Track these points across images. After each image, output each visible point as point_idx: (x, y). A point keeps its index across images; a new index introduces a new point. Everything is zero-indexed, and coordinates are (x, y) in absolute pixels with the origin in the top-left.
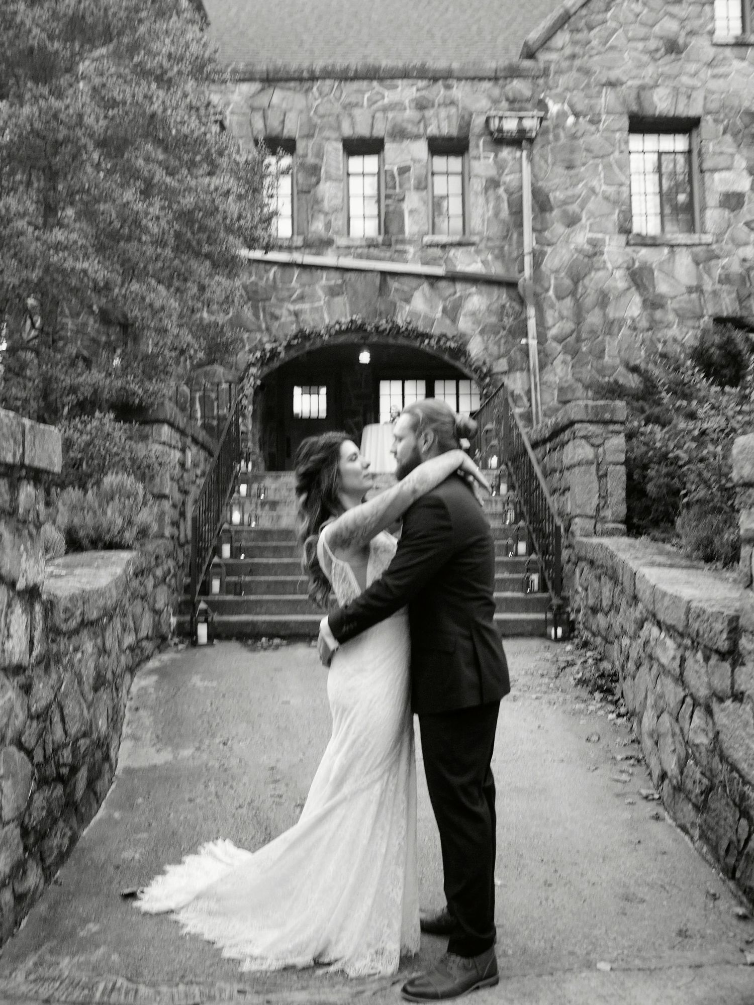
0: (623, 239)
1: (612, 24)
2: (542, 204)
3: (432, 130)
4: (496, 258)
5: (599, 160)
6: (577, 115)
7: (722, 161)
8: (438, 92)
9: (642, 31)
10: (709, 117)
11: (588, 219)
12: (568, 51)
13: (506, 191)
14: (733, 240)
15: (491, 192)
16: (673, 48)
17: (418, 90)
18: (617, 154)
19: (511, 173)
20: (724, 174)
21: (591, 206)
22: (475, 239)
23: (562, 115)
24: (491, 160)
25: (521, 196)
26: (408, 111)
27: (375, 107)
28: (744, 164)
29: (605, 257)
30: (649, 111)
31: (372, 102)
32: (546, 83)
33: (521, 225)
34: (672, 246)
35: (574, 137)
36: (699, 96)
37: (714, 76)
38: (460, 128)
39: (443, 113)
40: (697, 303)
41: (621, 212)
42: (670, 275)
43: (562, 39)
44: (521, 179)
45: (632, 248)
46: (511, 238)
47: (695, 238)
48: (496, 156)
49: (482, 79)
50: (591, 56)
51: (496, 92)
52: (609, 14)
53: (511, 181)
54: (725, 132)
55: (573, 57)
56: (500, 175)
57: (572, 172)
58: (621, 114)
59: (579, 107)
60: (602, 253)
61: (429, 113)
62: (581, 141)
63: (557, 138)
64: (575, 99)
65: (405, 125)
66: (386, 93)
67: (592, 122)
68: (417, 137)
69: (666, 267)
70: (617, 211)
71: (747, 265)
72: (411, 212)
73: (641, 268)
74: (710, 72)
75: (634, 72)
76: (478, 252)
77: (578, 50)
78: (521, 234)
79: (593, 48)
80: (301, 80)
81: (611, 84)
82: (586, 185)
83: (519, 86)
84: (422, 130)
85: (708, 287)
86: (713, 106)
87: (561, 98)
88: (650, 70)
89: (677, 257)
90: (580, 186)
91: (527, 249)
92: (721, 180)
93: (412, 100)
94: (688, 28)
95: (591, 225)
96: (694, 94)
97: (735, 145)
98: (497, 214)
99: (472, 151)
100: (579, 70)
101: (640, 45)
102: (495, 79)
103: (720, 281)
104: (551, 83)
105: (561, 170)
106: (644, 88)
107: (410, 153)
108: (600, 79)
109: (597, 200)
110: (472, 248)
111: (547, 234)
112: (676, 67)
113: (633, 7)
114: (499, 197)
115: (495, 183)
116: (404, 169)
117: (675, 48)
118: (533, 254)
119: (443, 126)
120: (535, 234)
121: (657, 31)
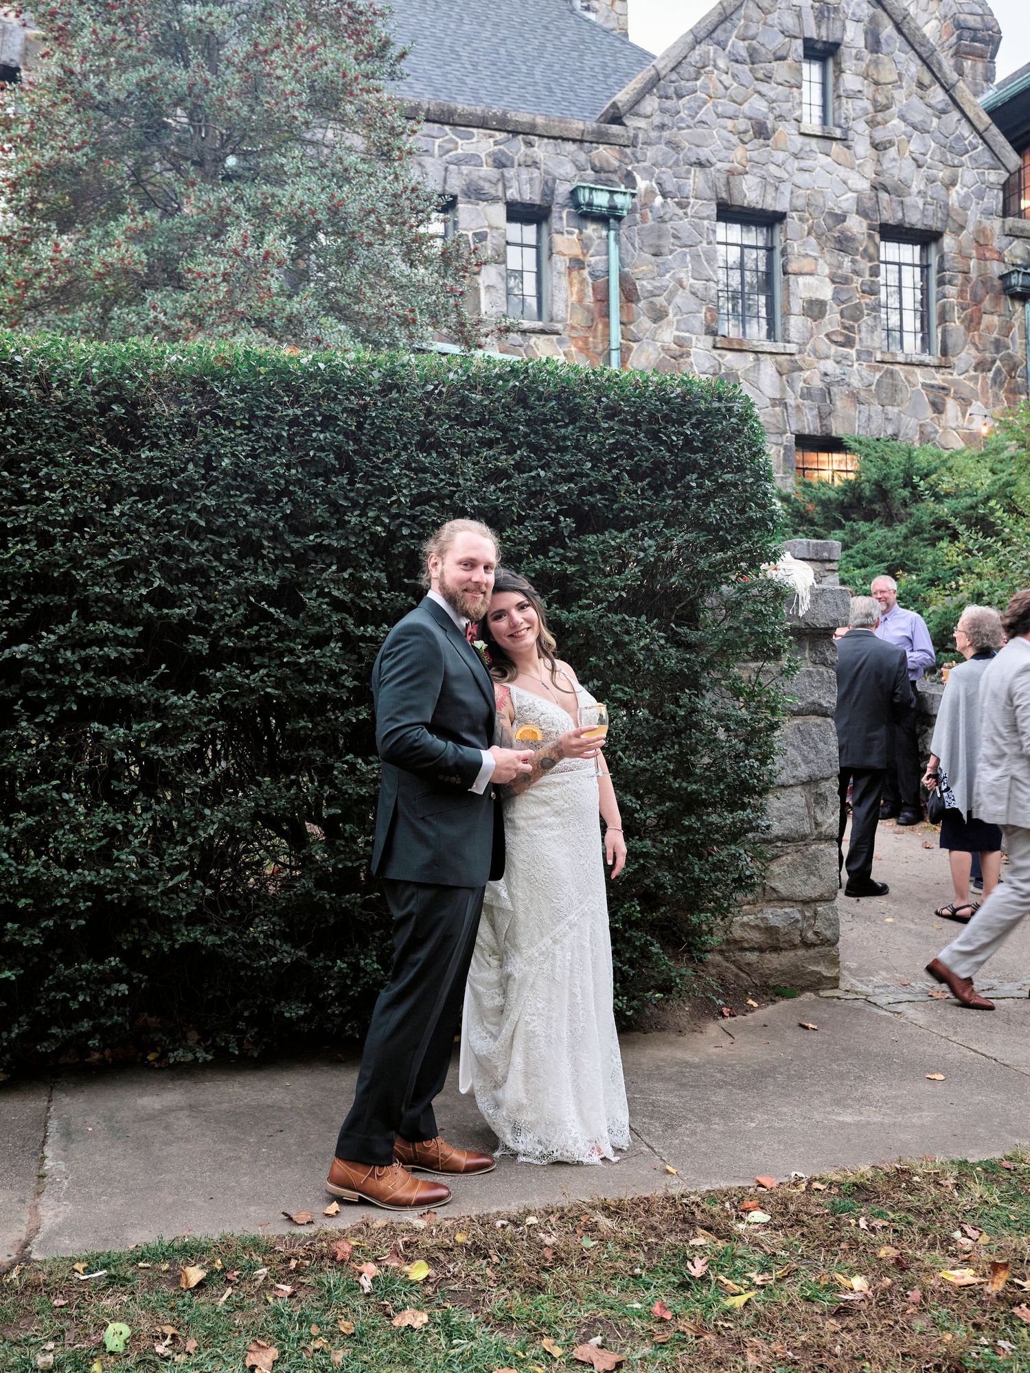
0: (710, 339)
1: (701, 95)
2: (629, 294)
3: (512, 194)
4: (581, 350)
5: (687, 250)
6: (664, 195)
7: (806, 265)
8: (518, 149)
9: (732, 108)
10: (794, 214)
11: (675, 315)
12: (657, 120)
13: (590, 274)
14: (815, 352)
15: (575, 273)
16: (762, 131)
17: (496, 143)
18: (704, 244)
19: (597, 254)
20: (808, 279)
21: (678, 300)
22: (559, 326)
23: (650, 193)
24: (575, 236)
25: (608, 281)
26: (485, 168)
27: (446, 157)
28: (827, 271)
29: (692, 359)
30: (738, 201)
31: (443, 151)
32: (633, 154)
33: (608, 315)
34: (756, 352)
35: (661, 220)
36: (786, 188)
37: (801, 170)
38: (544, 194)
39: (525, 174)
40: (780, 419)
41: (709, 310)
42: (755, 385)
43: (651, 104)
44: (608, 260)
45: (719, 351)
46: (595, 330)
47: (779, 346)
48: (581, 232)
49: (566, 140)
50: (680, 129)
51: (582, 157)
52: (698, 83)
53: (596, 263)
54: (809, 234)
55: (662, 127)
56: (584, 255)
57: (659, 260)
58: (710, 200)
59: (669, 187)
60: (688, 354)
61: (510, 173)
62: (668, 226)
63: (644, 217)
64: (664, 177)
65: (482, 183)
66: (460, 142)
67: (679, 204)
68: (494, 200)
69: (751, 376)
70: (704, 310)
71: (828, 379)
72: (488, 287)
73: (727, 375)
74: (796, 164)
75: (724, 153)
76: (560, 342)
77: (667, 120)
78: (607, 325)
79: (682, 120)
81: (701, 164)
82: (672, 277)
83: (605, 153)
84: (500, 194)
85: (791, 401)
86: (800, 203)
87: (649, 174)
88: (739, 153)
89: (762, 366)
90: (668, 275)
91: (614, 345)
92: (804, 284)
93: (488, 155)
94: (777, 112)
95: (678, 321)
96: (782, 187)
97: (818, 248)
98: (580, 301)
99: (555, 223)
100: (668, 143)
101: (729, 123)
102: (580, 141)
103: (802, 397)
104: (639, 155)
105: (648, 256)
106: (733, 173)
107: (487, 218)
108: (689, 156)
109: (684, 294)
110: (555, 337)
111: (633, 328)
112: (764, 154)
113: (724, 78)
114: (583, 282)
115: (579, 263)
116: (481, 236)
117: (764, 132)
118: (620, 349)
119: (524, 191)
120: (620, 327)
121: (747, 110)
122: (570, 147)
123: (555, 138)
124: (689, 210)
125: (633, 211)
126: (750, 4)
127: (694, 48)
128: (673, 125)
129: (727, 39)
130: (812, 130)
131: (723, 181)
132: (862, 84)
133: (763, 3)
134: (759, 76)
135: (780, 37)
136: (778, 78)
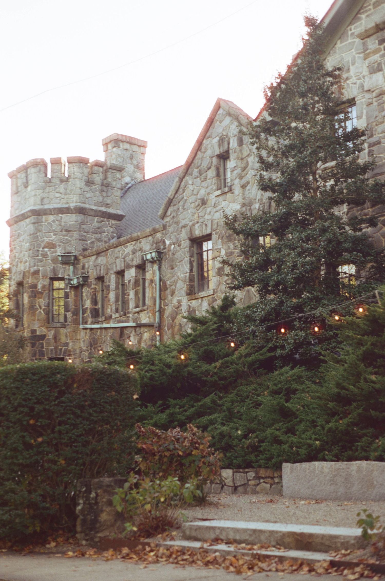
0: (187, 298)
1: (185, 198)
5: (180, 263)
6: (174, 245)
7: (217, 253)
9: (194, 198)
11: (177, 291)
14: (220, 290)
15: (151, 286)
17: (133, 246)
20: (218, 259)
21: (178, 285)
22: (146, 308)
23: (170, 245)
24: (151, 271)
26: (130, 256)
28: (224, 252)
30: (194, 236)
31: (122, 254)
32: (165, 232)
34: (202, 298)
35: (173, 254)
37: (216, 212)
39: (138, 255)
43: (170, 210)
45: (189, 302)
47: (207, 293)
48: (153, 269)
49: (149, 236)
50: (179, 215)
51: (152, 241)
52: (184, 194)
54: (219, 238)
55: (174, 217)
56: (153, 277)
57: (173, 270)
58: (187, 240)
59: (174, 240)
61: (134, 256)
62: (176, 255)
63: (169, 255)
65: (129, 262)
66: (125, 250)
67: (178, 246)
68: (132, 266)
70: (185, 286)
72: (131, 299)
73: (192, 310)
74: (215, 210)
77: (175, 214)
79: (180, 211)
80: (104, 251)
81: (184, 227)
82: (176, 276)
83: (158, 237)
86: (215, 226)
87: (169, 239)
89: (203, 303)
91: (157, 310)
92: (217, 262)
93: (131, 251)
94: (207, 192)
95: (178, 293)
96: (208, 223)
98: (152, 295)
99: (147, 269)
101: (193, 205)
102: (151, 235)
104: (167, 232)
105: (170, 271)
106: (193, 225)
107: (131, 274)
108: (181, 225)
109: (180, 282)
110: (146, 312)
111: (166, 301)
112: (204, 211)
113: (191, 188)
114: (153, 288)
115: (152, 281)
116: (129, 281)
117: (204, 202)
118: (160, 311)
119: (137, 261)
120: (162, 302)
121: (199, 196)
122: (150, 238)
123: (146, 237)
124: (181, 247)
125: (166, 254)
126: (199, 153)
127: (182, 181)
128: (177, 215)
129: (193, 171)
130: (219, 192)
131: (189, 230)
132: (236, 163)
133: (203, 150)
134: (202, 180)
135: (208, 160)
136: (208, 177)
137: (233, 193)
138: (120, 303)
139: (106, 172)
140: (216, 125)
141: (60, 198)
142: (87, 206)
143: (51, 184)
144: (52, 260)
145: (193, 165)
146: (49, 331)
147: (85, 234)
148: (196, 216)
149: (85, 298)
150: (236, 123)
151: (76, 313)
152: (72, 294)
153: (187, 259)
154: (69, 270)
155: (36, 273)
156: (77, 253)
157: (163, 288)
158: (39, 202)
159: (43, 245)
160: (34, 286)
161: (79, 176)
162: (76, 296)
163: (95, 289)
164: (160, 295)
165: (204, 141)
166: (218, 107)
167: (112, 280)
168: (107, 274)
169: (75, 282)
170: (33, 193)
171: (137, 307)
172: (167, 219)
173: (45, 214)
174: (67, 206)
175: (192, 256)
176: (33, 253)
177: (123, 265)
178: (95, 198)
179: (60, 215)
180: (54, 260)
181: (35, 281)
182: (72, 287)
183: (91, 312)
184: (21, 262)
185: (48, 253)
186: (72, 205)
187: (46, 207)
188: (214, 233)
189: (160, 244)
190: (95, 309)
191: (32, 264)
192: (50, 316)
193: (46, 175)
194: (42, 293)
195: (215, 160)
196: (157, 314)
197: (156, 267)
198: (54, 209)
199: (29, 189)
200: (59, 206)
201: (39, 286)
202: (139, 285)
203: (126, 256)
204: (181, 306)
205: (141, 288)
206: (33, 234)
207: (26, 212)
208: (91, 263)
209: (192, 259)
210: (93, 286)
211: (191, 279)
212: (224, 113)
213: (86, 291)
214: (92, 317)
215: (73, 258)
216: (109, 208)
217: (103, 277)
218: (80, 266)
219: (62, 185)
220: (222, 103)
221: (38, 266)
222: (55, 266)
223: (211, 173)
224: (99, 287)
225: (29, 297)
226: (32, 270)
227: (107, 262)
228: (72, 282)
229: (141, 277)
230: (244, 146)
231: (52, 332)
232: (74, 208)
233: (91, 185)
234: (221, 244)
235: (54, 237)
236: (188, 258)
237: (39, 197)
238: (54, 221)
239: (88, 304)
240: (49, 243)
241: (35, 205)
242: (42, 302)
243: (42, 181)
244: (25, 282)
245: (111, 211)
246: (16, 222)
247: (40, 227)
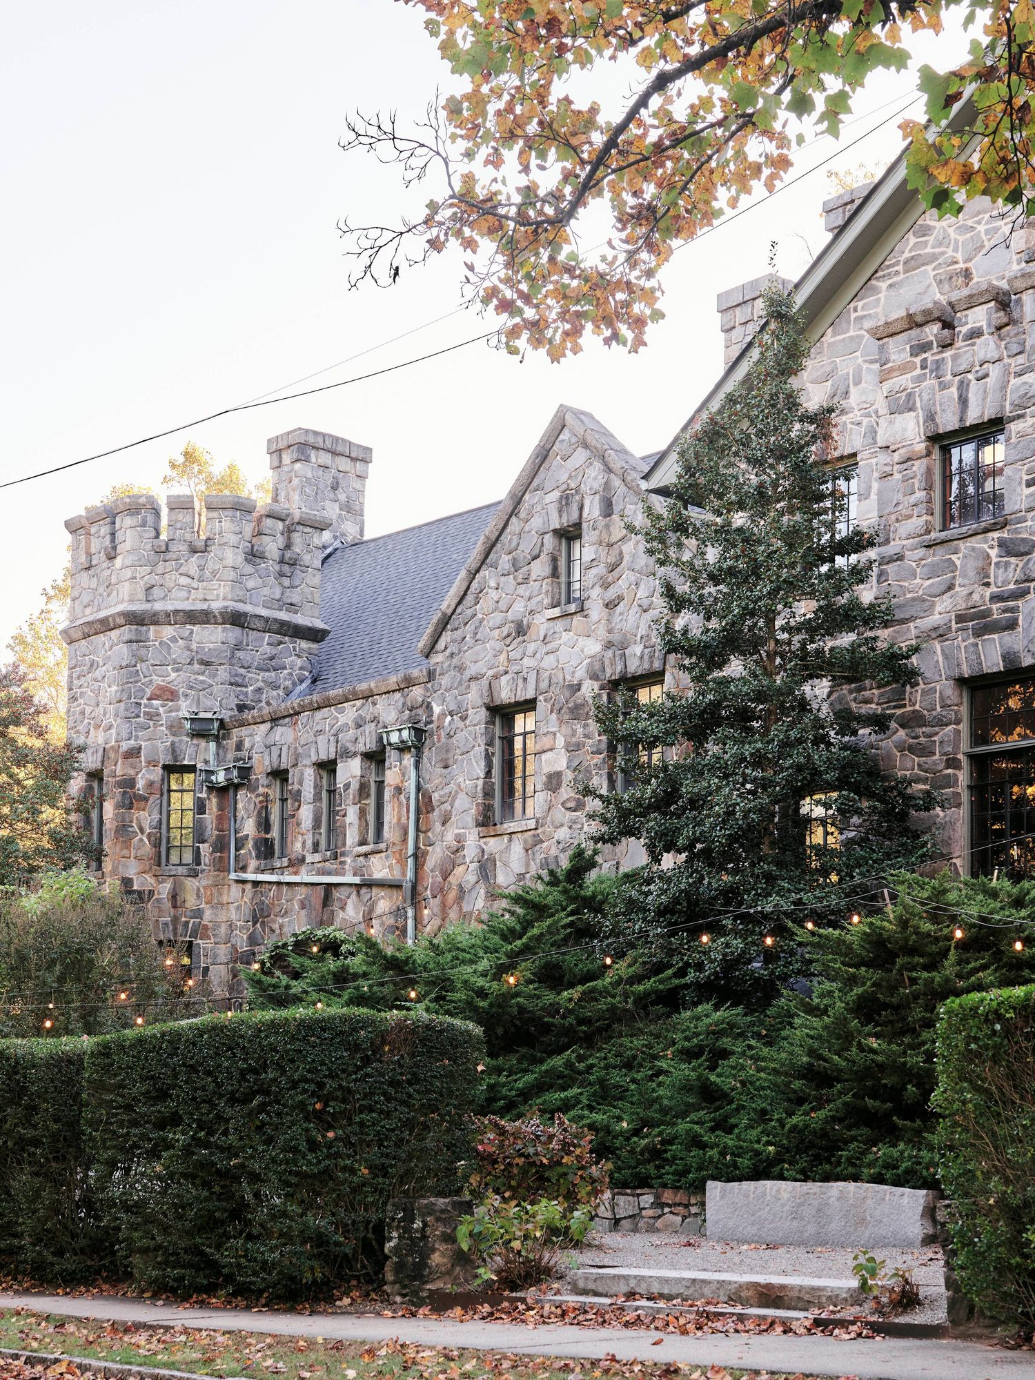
1: (480, 616)
2: (427, 806)
4: (398, 862)
5: (465, 756)
6: (452, 714)
7: (547, 742)
8: (367, 709)
9: (500, 619)
11: (456, 816)
12: (449, 651)
13: (405, 796)
14: (552, 822)
15: (396, 799)
16: (519, 630)
17: (357, 710)
19: (409, 779)
20: (549, 754)
21: (458, 802)
22: (383, 846)
23: (443, 715)
24: (398, 769)
26: (351, 731)
28: (563, 742)
29: (465, 851)
31: (332, 726)
32: (432, 687)
34: (510, 834)
35: (450, 736)
36: (532, 676)
37: (548, 653)
38: (377, 741)
39: (367, 730)
42: (507, 865)
43: (445, 639)
48: (401, 763)
49: (394, 691)
50: (464, 653)
52: (478, 607)
53: (408, 787)
54: (552, 711)
55: (452, 655)
56: (402, 782)
57: (448, 771)
58: (482, 706)
59: (451, 706)
62: (454, 739)
63: (439, 737)
64: (449, 699)
65: (347, 745)
66: (340, 716)
67: (461, 718)
68: (355, 754)
69: (504, 856)
70: (474, 805)
71: (561, 847)
72: (349, 825)
73: (488, 860)
74: (545, 649)
75: (493, 661)
76: (387, 858)
77: (455, 648)
79: (466, 644)
80: (290, 715)
81: (475, 678)
82: (455, 782)
84: (358, 747)
86: (544, 687)
87: (441, 700)
89: (513, 846)
90: (452, 783)
91: (410, 852)
92: (547, 761)
94: (529, 609)
95: (457, 822)
96: (529, 676)
98: (399, 820)
99: (387, 761)
100: (455, 668)
101: (496, 633)
102: (399, 690)
103: (542, 867)
104: (436, 687)
105: (439, 770)
106: (496, 677)
107: (351, 771)
108: (467, 674)
109: (462, 796)
110: (383, 855)
111: (430, 834)
112: (520, 650)
113: (494, 595)
114: (400, 804)
115: (399, 790)
116: (347, 786)
117: (521, 630)
118: (415, 856)
119: (367, 743)
120: (422, 836)
121: (510, 615)
122: (397, 695)
123: (388, 692)
124: (467, 722)
125: (432, 735)
126: (514, 519)
127: (474, 578)
128: (460, 651)
129: (498, 559)
130: (556, 612)
131: (487, 687)
132: (596, 552)
133: (523, 515)
134: (520, 580)
135: (535, 538)
136: (533, 576)
137: (586, 616)
138: (323, 830)
139: (289, 531)
140: (555, 463)
141: (190, 589)
142: (248, 608)
143: (168, 556)
144: (170, 727)
145: (499, 545)
146: (160, 883)
147: (242, 671)
148: (503, 657)
149: (241, 813)
150: (598, 465)
151: (220, 846)
152: (213, 804)
153: (480, 750)
154: (207, 749)
155: (134, 753)
156: (225, 715)
157: (425, 805)
158: (141, 595)
159: (148, 692)
160: (129, 783)
161: (233, 539)
162: (221, 808)
163: (267, 795)
164: (417, 820)
165: (527, 496)
166: (559, 425)
167: (306, 780)
168: (295, 765)
169: (221, 778)
170: (128, 573)
171: (363, 842)
172: (437, 659)
173: (156, 623)
174: (205, 607)
175: (490, 743)
176: (126, 710)
177: (332, 750)
178: (266, 591)
179: (188, 626)
180: (174, 728)
181: (132, 772)
182: (212, 788)
183: (256, 845)
184: (98, 727)
185: (161, 710)
186: (216, 606)
187: (158, 606)
188: (541, 698)
189: (420, 711)
190: (267, 840)
191: (124, 734)
192: (163, 850)
193: (157, 535)
194: (146, 799)
195: (549, 540)
196: (410, 861)
197: (409, 760)
198: (176, 612)
199: (118, 562)
200: (187, 606)
201: (140, 784)
202: (368, 796)
203: (340, 730)
204: (463, 847)
205: (371, 802)
206: (127, 666)
207: (113, 616)
208: (257, 738)
209: (491, 750)
210: (261, 790)
211: (488, 794)
212: (574, 440)
213: (244, 799)
214: (258, 857)
215: (216, 725)
216: (296, 612)
217: (286, 771)
218: (231, 743)
219: (194, 559)
220: (569, 418)
221: (137, 738)
222: (176, 739)
223: (540, 568)
224: (275, 792)
225: (117, 806)
226: (125, 746)
227: (296, 739)
228: (213, 778)
229: (373, 778)
230: (614, 516)
231: (166, 888)
232: (221, 613)
233: (258, 560)
234: (557, 723)
235: (174, 675)
236: (483, 747)
237: (142, 583)
238: (174, 640)
239: (249, 828)
240: (162, 688)
241: (131, 601)
242: (145, 817)
243: (149, 547)
244: (106, 772)
245: (300, 619)
246: (86, 636)
247: (143, 652)
